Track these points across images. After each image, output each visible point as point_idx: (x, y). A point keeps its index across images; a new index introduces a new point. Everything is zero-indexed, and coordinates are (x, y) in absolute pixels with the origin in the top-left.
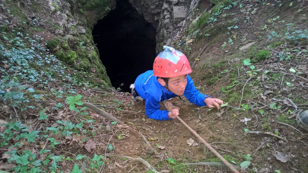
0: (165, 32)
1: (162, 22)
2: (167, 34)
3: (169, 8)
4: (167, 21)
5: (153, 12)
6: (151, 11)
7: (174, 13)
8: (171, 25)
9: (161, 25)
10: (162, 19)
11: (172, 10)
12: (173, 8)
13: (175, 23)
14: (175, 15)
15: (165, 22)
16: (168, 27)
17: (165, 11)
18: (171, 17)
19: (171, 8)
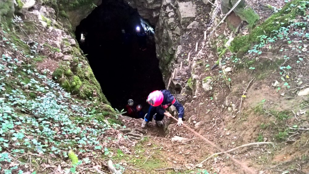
0: (170, 34)
1: (164, 22)
2: (173, 36)
3: (172, 3)
4: (171, 20)
5: (150, 7)
6: (148, 6)
7: (181, 11)
8: (178, 25)
9: (163, 25)
10: (164, 16)
11: (177, 6)
12: (178, 4)
13: (183, 24)
14: (182, 14)
15: (169, 22)
16: (173, 27)
17: (168, 7)
18: (177, 16)
19: (175, 5)
